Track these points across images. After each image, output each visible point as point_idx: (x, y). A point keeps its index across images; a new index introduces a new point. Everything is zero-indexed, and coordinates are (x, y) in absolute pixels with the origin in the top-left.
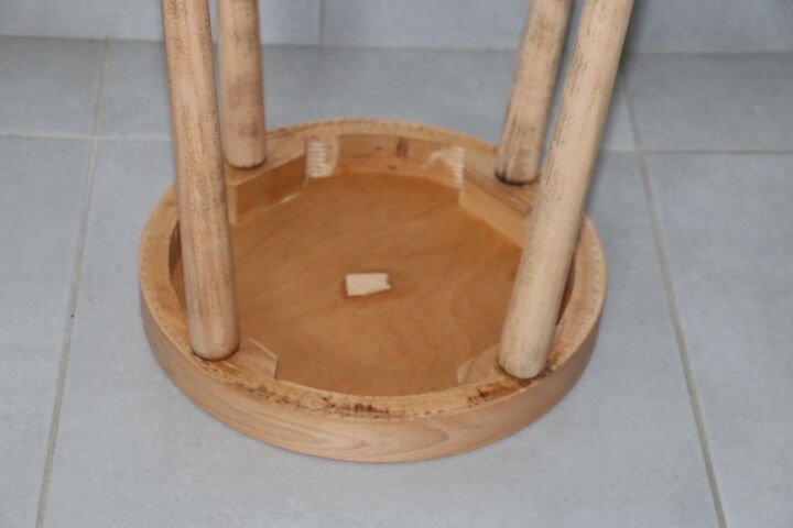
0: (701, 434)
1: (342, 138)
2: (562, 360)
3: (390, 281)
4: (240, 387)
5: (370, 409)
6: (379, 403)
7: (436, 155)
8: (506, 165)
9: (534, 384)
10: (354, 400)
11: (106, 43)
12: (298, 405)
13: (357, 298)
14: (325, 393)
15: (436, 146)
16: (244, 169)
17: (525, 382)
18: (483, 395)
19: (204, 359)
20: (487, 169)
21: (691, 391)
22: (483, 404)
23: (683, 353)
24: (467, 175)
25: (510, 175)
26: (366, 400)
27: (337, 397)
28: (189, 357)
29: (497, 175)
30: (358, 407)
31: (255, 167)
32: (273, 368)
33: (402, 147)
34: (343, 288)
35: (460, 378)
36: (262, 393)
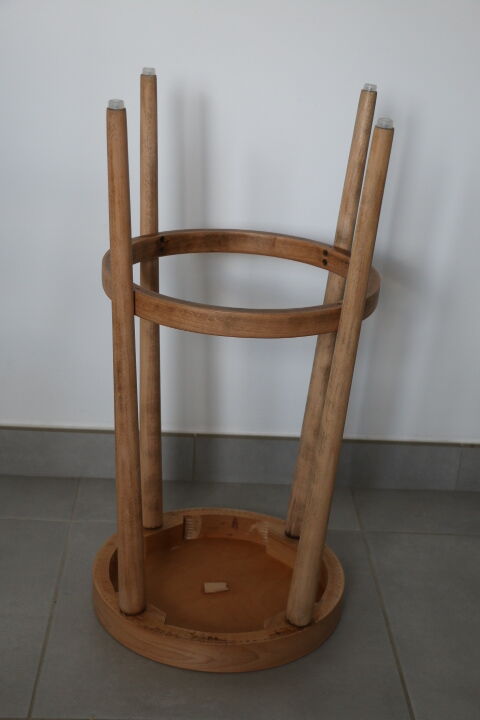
0: (398, 662)
1: (203, 517)
2: (320, 618)
3: (228, 586)
4: (146, 628)
5: (216, 639)
6: (221, 636)
7: (253, 526)
8: (290, 528)
9: (305, 629)
10: (207, 634)
11: (79, 480)
12: (177, 637)
13: (210, 594)
14: (192, 631)
15: (253, 521)
16: (151, 529)
17: (301, 628)
18: (278, 633)
19: (126, 615)
20: (280, 530)
21: (392, 642)
22: (278, 638)
23: (387, 624)
24: (271, 535)
25: (292, 533)
26: (214, 635)
27: (198, 633)
28: (118, 613)
29: (286, 533)
30: (210, 638)
31: (156, 528)
32: (164, 619)
33: (235, 522)
34: (203, 589)
35: (265, 626)
36: (157, 631)
